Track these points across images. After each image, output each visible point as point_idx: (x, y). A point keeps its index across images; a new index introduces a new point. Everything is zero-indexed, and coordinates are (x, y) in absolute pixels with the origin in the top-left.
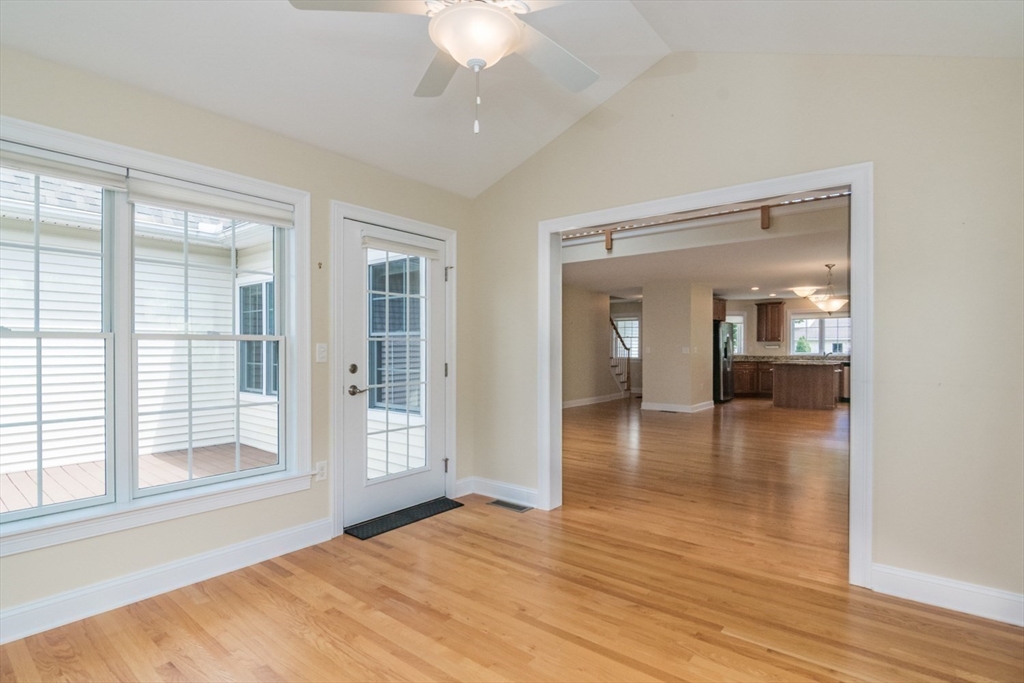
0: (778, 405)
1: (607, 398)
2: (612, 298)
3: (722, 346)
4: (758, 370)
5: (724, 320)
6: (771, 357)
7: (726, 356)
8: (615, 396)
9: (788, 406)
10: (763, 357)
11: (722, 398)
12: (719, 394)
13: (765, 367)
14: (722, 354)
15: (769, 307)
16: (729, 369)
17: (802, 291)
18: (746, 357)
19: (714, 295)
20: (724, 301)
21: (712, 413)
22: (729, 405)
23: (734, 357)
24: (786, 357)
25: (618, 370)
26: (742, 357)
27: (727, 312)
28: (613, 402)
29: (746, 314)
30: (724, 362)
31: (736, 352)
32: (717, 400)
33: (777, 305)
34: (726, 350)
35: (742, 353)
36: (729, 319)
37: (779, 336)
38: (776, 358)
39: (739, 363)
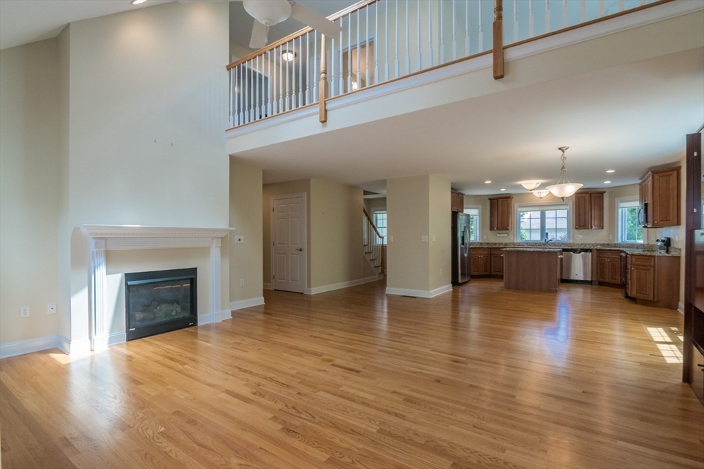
0: (508, 287)
1: (361, 281)
2: (366, 193)
3: (460, 235)
4: (491, 254)
5: (462, 211)
6: (501, 244)
7: (463, 243)
8: (369, 279)
9: (517, 289)
10: (495, 244)
11: (460, 282)
12: (458, 277)
13: (496, 252)
14: (460, 241)
15: (500, 201)
16: (466, 255)
17: (529, 184)
18: (481, 244)
19: (452, 189)
20: (463, 194)
21: (450, 297)
22: (466, 288)
23: (471, 244)
24: (514, 244)
25: (372, 256)
26: (478, 243)
27: (465, 206)
28: (366, 285)
29: (481, 207)
30: (462, 248)
31: (472, 239)
32: (455, 282)
33: (506, 198)
34: (463, 238)
35: (478, 240)
36: (466, 211)
37: (508, 226)
38: (506, 244)
39: (474, 249)
